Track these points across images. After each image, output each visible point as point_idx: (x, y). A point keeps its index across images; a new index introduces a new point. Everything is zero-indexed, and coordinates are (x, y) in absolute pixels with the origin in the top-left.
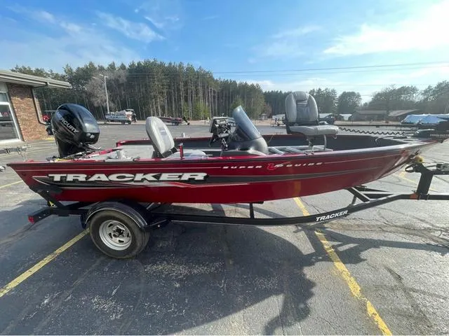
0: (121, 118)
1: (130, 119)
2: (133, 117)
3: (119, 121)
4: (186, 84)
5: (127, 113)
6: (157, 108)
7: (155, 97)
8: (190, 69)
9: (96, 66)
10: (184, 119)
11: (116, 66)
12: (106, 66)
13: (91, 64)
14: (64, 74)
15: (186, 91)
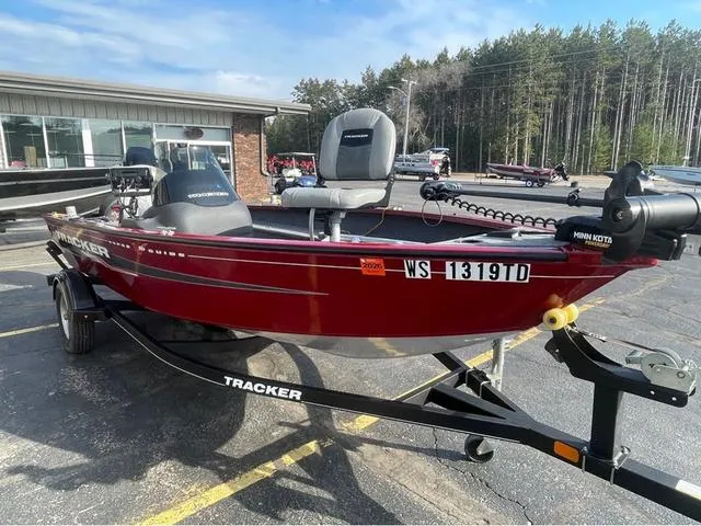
0: (420, 167)
1: (437, 170)
2: (445, 164)
3: (416, 173)
4: (614, 76)
5: (433, 156)
6: (521, 142)
7: (523, 117)
8: (636, 35)
9: (414, 61)
10: (560, 171)
11: (450, 56)
12: (432, 60)
13: (406, 59)
14: (361, 83)
15: (612, 95)
